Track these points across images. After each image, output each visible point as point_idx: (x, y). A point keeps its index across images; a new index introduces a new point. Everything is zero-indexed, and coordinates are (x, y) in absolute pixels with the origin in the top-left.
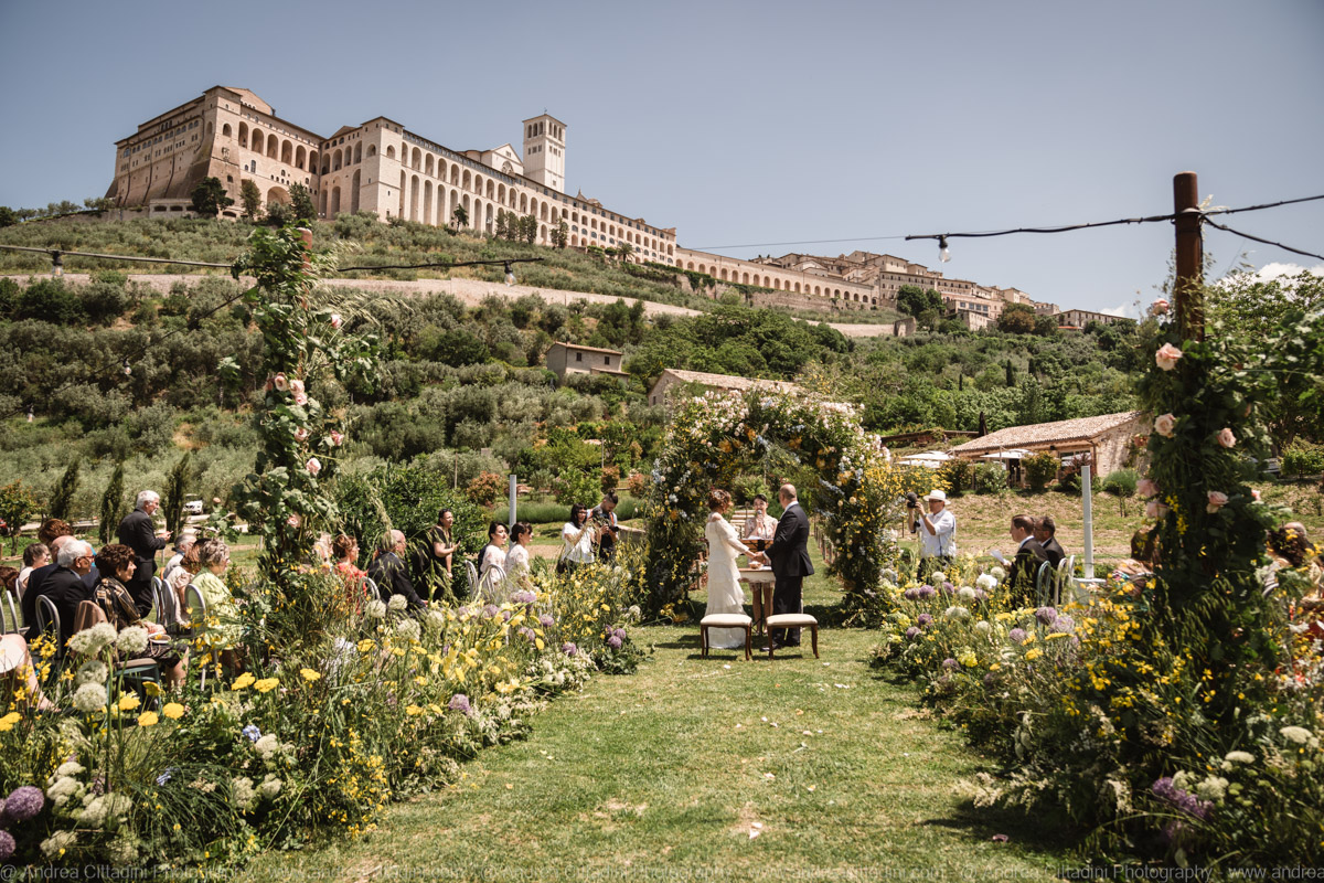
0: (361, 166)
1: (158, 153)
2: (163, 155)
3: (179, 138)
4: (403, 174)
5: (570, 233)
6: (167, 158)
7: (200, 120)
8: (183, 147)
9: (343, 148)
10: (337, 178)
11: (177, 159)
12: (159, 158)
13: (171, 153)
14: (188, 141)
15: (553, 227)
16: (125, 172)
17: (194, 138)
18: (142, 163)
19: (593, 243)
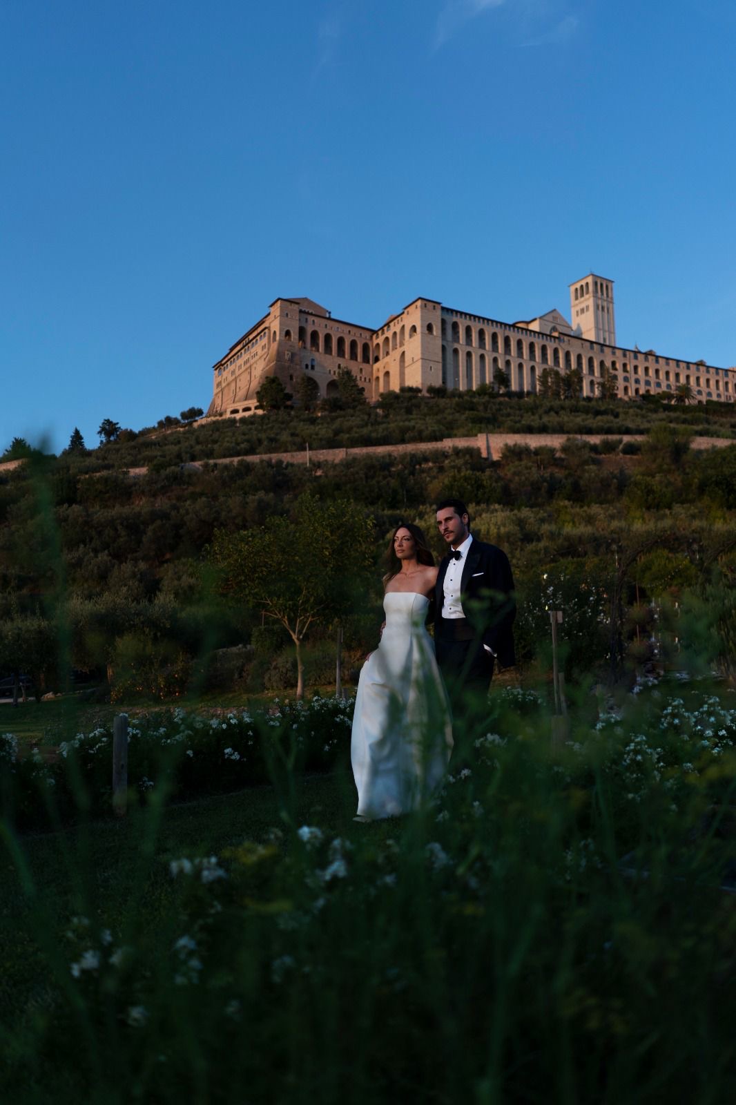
0: (405, 348)
1: (240, 367)
2: (243, 368)
3: (253, 350)
4: (444, 348)
5: (620, 383)
6: (246, 369)
7: (266, 331)
8: (257, 357)
9: (389, 334)
10: (387, 363)
11: (253, 369)
12: (241, 371)
13: (248, 365)
14: (260, 352)
15: (600, 380)
16: (219, 389)
17: (263, 347)
18: (230, 378)
19: (648, 391)
